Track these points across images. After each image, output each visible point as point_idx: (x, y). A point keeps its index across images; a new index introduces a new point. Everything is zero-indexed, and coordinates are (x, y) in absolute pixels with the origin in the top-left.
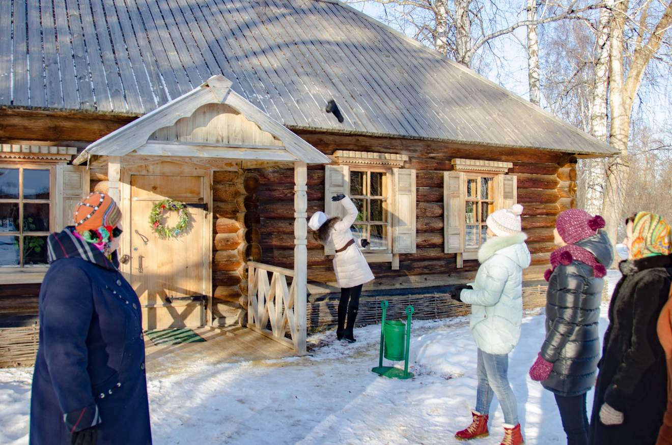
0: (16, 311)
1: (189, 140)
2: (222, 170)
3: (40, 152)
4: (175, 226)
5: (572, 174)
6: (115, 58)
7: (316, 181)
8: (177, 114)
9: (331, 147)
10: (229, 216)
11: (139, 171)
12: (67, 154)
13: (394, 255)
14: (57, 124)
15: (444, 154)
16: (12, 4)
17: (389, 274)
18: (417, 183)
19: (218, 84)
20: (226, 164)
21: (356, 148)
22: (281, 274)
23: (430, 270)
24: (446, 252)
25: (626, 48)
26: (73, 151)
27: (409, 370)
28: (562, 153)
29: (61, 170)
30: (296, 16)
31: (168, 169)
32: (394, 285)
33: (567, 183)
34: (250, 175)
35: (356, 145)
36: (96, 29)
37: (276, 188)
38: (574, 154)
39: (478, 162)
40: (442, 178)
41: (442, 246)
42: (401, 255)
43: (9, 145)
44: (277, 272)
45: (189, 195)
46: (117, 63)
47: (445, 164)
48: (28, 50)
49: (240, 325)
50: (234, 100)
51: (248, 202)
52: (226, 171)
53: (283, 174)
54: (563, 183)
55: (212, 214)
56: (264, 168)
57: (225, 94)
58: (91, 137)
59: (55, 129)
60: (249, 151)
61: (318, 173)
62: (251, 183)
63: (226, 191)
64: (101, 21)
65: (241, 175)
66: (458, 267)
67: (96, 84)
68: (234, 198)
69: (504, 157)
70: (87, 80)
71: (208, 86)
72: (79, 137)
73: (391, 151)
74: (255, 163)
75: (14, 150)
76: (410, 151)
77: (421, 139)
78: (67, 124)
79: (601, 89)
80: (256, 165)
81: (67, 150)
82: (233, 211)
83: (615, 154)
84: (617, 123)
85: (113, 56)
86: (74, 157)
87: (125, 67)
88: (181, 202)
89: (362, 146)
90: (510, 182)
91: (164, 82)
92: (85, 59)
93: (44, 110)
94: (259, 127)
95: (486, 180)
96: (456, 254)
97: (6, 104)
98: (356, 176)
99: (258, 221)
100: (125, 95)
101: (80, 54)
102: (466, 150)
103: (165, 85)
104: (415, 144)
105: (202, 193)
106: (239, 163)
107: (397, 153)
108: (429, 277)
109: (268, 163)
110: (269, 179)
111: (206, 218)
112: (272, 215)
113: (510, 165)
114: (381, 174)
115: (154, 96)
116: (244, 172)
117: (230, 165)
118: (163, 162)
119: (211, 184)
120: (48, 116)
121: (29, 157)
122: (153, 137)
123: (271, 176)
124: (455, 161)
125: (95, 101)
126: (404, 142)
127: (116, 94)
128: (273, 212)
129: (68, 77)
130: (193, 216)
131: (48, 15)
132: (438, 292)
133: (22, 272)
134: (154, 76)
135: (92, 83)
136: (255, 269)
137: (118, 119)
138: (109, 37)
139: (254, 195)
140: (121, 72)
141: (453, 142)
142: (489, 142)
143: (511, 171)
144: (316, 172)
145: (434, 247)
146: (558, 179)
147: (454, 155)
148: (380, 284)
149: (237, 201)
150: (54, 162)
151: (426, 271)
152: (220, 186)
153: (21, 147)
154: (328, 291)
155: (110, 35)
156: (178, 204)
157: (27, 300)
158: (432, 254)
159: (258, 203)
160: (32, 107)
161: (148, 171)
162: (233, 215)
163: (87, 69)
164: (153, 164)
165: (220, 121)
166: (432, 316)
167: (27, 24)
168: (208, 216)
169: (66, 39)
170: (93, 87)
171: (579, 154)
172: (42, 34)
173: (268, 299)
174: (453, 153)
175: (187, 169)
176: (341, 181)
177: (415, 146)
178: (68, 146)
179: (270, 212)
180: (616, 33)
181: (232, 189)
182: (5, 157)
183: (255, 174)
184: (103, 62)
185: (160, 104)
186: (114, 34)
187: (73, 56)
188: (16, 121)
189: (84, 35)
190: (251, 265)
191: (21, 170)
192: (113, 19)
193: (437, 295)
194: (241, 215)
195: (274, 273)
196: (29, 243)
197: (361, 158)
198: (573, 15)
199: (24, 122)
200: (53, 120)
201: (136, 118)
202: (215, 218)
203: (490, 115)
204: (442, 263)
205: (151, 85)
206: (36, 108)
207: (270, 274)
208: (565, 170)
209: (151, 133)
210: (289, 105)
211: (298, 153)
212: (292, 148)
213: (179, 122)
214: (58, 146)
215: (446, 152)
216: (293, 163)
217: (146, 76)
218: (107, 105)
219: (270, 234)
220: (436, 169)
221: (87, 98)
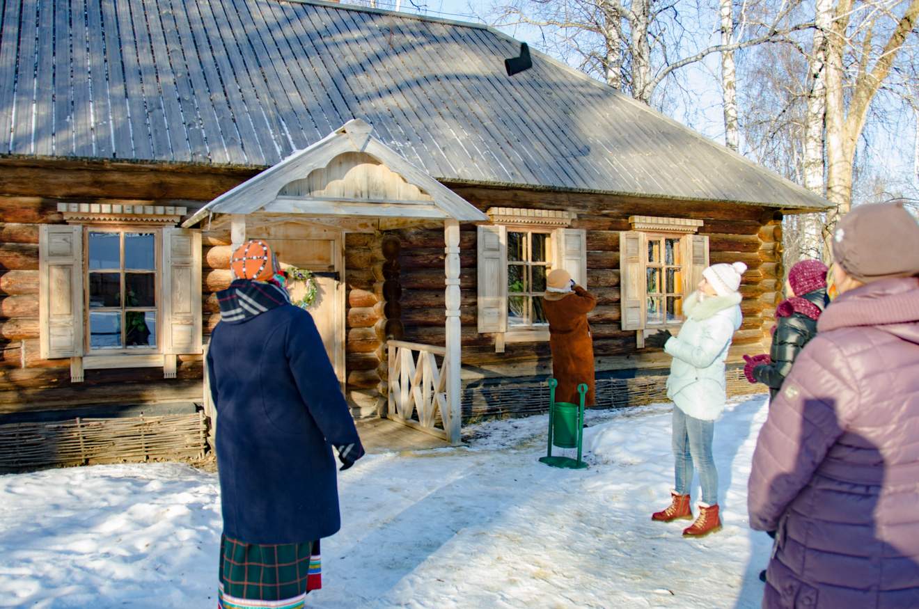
0: (118, 400)
1: (323, 196)
2: (356, 232)
3: (144, 213)
4: (301, 299)
5: (777, 234)
6: (228, 101)
8: (311, 164)
9: (484, 204)
10: (364, 287)
11: (258, 235)
12: (175, 215)
14: (163, 179)
15: (620, 211)
16: (104, 39)
18: (588, 246)
19: (356, 130)
20: (361, 225)
21: (514, 204)
22: (430, 352)
23: (605, 351)
24: (624, 328)
25: (845, 78)
26: (182, 211)
27: (583, 460)
28: (763, 207)
29: (168, 232)
30: (437, 45)
31: (292, 232)
33: (771, 244)
34: (389, 237)
35: (513, 201)
36: (202, 67)
37: (418, 253)
38: (779, 208)
39: (661, 220)
40: (618, 239)
41: (618, 322)
43: (109, 206)
44: (424, 350)
45: (317, 262)
46: (230, 107)
47: (620, 223)
48: (126, 94)
49: (378, 416)
50: (373, 148)
51: (386, 269)
52: (360, 234)
53: (427, 235)
54: (765, 245)
55: (344, 284)
56: (405, 229)
57: (364, 141)
58: (203, 195)
59: (161, 185)
60: (393, 207)
61: (469, 234)
62: (391, 247)
63: (360, 257)
64: (207, 56)
65: (378, 238)
66: (638, 347)
67: (208, 132)
68: (370, 265)
69: (692, 214)
70: (197, 127)
71: (344, 132)
72: (188, 195)
73: (556, 207)
74: (396, 222)
75: (114, 211)
76: (578, 207)
77: (591, 193)
78: (174, 180)
79: (815, 128)
80: (397, 224)
81: (175, 210)
82: (369, 281)
83: (829, 208)
84: (835, 171)
85: (224, 98)
86: (183, 219)
87: (239, 110)
88: (309, 270)
89: (521, 202)
90: (701, 244)
91: (286, 129)
92: (193, 103)
93: (150, 163)
94: (403, 179)
95: (670, 242)
96: (635, 331)
97: (108, 157)
98: (514, 241)
99: (399, 293)
100: (242, 144)
101: (187, 97)
102: (648, 206)
103: (287, 132)
104: (584, 199)
105: (332, 261)
106: (376, 221)
107: (563, 210)
108: (603, 359)
109: (411, 222)
110: (411, 243)
111: (337, 288)
112: (416, 285)
113: (701, 223)
114: (544, 236)
115: (276, 145)
116: (382, 234)
117: (366, 226)
118: (287, 223)
119: (342, 249)
120: (152, 170)
121: (129, 220)
122: (283, 192)
123: (413, 238)
124: (633, 219)
125: (208, 151)
126: (571, 196)
127: (231, 143)
128: (416, 281)
129: (175, 125)
130: (322, 287)
131: (145, 50)
132: (614, 378)
133: (125, 354)
134: (274, 121)
135: (203, 131)
136: (397, 349)
137: (233, 172)
138: (218, 77)
139: (394, 261)
140: (236, 117)
141: (630, 196)
142: (675, 194)
143: (701, 230)
144: (468, 229)
145: (609, 324)
146: (760, 240)
147: (631, 211)
149: (373, 270)
150: (160, 225)
151: (600, 350)
152: (353, 252)
153: (122, 207)
154: (481, 376)
156: (305, 273)
157: (130, 387)
158: (607, 332)
159: (399, 271)
160: (137, 160)
161: (269, 234)
162: (369, 285)
163: (196, 115)
164: (275, 226)
165: (357, 175)
166: (608, 405)
167: (122, 63)
168: (340, 287)
169: (167, 79)
170: (204, 136)
171: (785, 209)
172: (140, 74)
173: (412, 384)
174: (630, 209)
175: (314, 232)
176: (497, 244)
177: (585, 201)
178: (175, 205)
179: (414, 281)
180: (833, 58)
181: (368, 255)
182: (105, 220)
183: (395, 236)
184: (213, 106)
185: (284, 155)
186: (224, 72)
187: (179, 99)
188: (116, 177)
189: (189, 75)
190: (392, 345)
191: (122, 234)
192: (220, 54)
193: (613, 380)
194: (379, 286)
195: (421, 352)
196: (132, 320)
197: (520, 216)
198: (775, 38)
199: (124, 178)
200: (159, 175)
201: (257, 171)
202: (348, 290)
203: (675, 161)
204: (619, 342)
205: (271, 133)
206: (142, 162)
207: (415, 354)
208: (769, 227)
209: (281, 187)
210: (434, 153)
211: (449, 208)
212: (442, 203)
213: (312, 174)
214: (165, 205)
215: (622, 208)
216: (442, 221)
217: (265, 121)
218: (223, 157)
219: (412, 308)
220: (610, 229)
221: (199, 149)
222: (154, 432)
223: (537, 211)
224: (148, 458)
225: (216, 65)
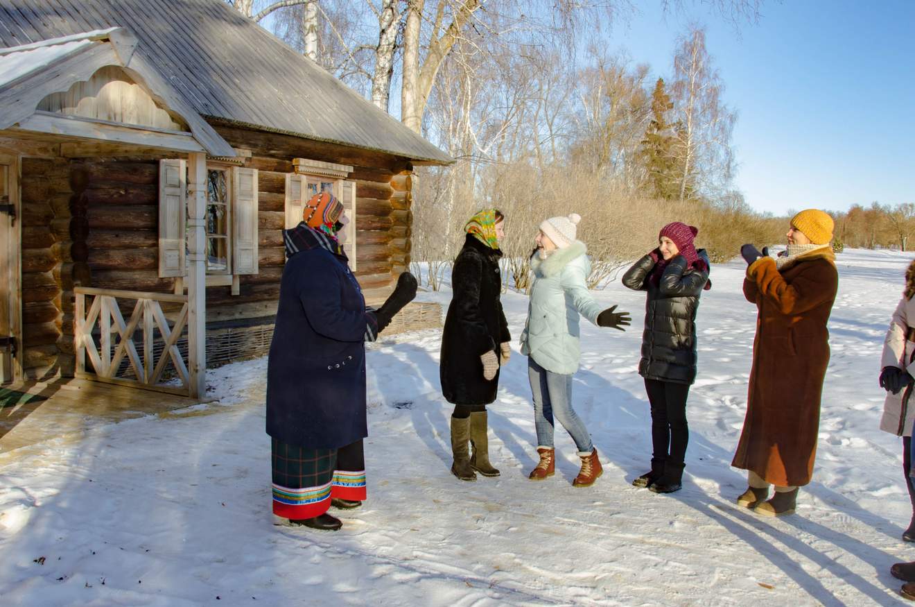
2: (33, 157)
5: (408, 184)
7: (147, 179)
10: (41, 223)
13: (234, 277)
15: (284, 152)
17: (227, 301)
18: (258, 187)
20: (40, 149)
23: (269, 295)
28: (396, 156)
32: (233, 314)
33: (403, 193)
34: (77, 165)
38: (412, 160)
40: (283, 181)
42: (241, 276)
44: (147, 298)
47: (285, 164)
52: (36, 159)
54: (397, 193)
55: (20, 220)
61: (149, 168)
62: (79, 178)
63: (36, 187)
68: (47, 198)
69: (342, 160)
73: (231, 143)
76: (252, 145)
82: (46, 217)
90: (349, 190)
99: (86, 232)
102: (308, 148)
104: (255, 137)
105: (6, 190)
106: (57, 147)
107: (237, 147)
111: (13, 225)
113: (351, 169)
114: (223, 173)
116: (68, 162)
117: (46, 150)
119: (18, 177)
124: (298, 161)
126: (244, 133)
143: (351, 176)
145: (273, 267)
146: (392, 189)
147: (294, 153)
148: (219, 313)
149: (50, 204)
151: (266, 296)
152: (28, 181)
159: (86, 207)
162: (46, 222)
168: (16, 222)
174: (296, 151)
176: (177, 180)
177: (256, 139)
183: (84, 166)
190: (79, 292)
195: (140, 300)
202: (24, 226)
208: (400, 177)
215: (287, 149)
219: (92, 250)
220: (275, 170)
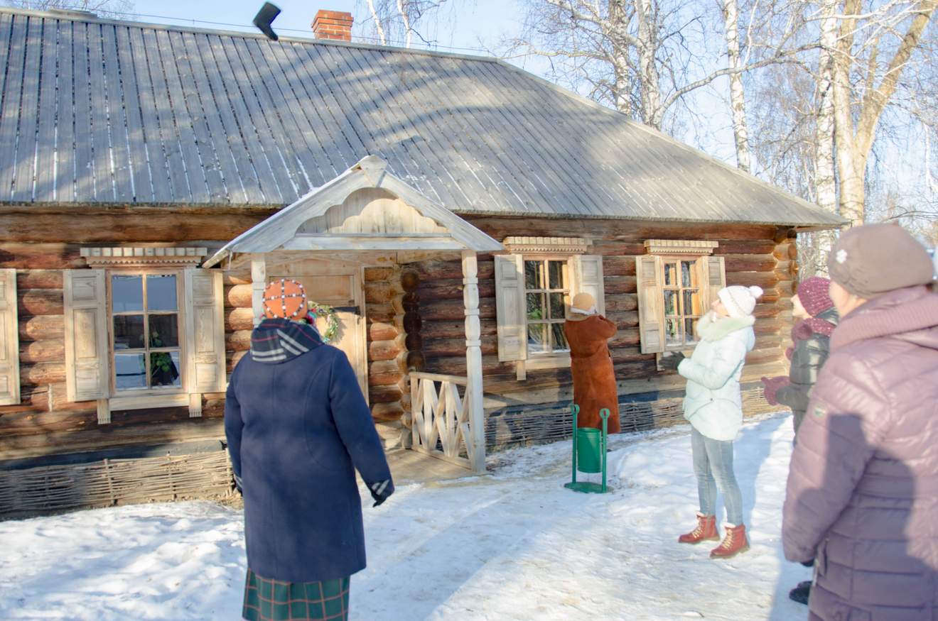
0: (145, 440)
1: (341, 232)
2: (374, 266)
3: (165, 255)
5: (792, 252)
6: (244, 142)
7: (483, 274)
8: (328, 201)
9: (500, 234)
10: (384, 320)
11: (278, 272)
12: (196, 256)
14: (184, 222)
15: (635, 235)
16: (122, 86)
18: (604, 272)
19: (371, 166)
20: (379, 259)
21: (529, 233)
22: (452, 383)
23: (625, 375)
24: (643, 351)
25: (853, 95)
26: (203, 252)
27: (607, 484)
28: (778, 226)
29: (190, 273)
30: (448, 80)
31: (312, 268)
33: (786, 263)
34: (407, 270)
35: (529, 230)
36: (218, 110)
37: (437, 284)
38: (793, 227)
39: (676, 243)
40: (634, 264)
41: (638, 345)
43: (131, 249)
44: (446, 381)
45: (337, 297)
46: (246, 148)
47: (636, 247)
48: (145, 139)
49: (403, 447)
50: (389, 183)
51: (407, 303)
52: (378, 268)
53: (445, 267)
54: (781, 263)
55: (365, 318)
56: (423, 262)
57: (379, 176)
58: (223, 235)
59: (182, 227)
60: (410, 241)
61: (486, 265)
62: (410, 279)
63: (379, 290)
64: (222, 99)
65: (397, 271)
67: (226, 173)
68: (390, 298)
69: (707, 236)
70: (215, 169)
71: (360, 168)
72: (208, 236)
73: (572, 234)
74: (413, 255)
75: (136, 254)
76: (593, 233)
77: (606, 219)
78: (194, 221)
79: (825, 146)
80: (415, 257)
81: (196, 251)
82: (389, 314)
83: (843, 224)
84: (847, 187)
85: (240, 139)
86: (204, 259)
87: (256, 151)
88: (329, 305)
89: (536, 230)
90: (716, 265)
91: (302, 167)
92: (210, 145)
93: (170, 206)
94: (419, 212)
95: (687, 265)
96: (655, 354)
97: (128, 201)
98: (531, 269)
99: (418, 325)
100: (260, 184)
101: (204, 140)
102: (662, 229)
103: (304, 170)
104: (599, 225)
105: (352, 295)
106: (394, 255)
107: (578, 237)
108: (625, 383)
109: (429, 255)
110: (429, 275)
111: (358, 323)
112: (435, 316)
113: (716, 244)
114: (561, 263)
115: (293, 183)
116: (401, 267)
117: (384, 260)
118: (306, 260)
119: (362, 284)
120: (172, 213)
121: (151, 262)
122: (301, 230)
123: (431, 270)
124: (648, 243)
125: (226, 192)
126: (586, 223)
127: (249, 183)
128: (436, 313)
129: (193, 167)
130: (343, 321)
131: (162, 96)
132: (636, 401)
133: (150, 394)
134: (291, 161)
135: (221, 172)
136: (419, 380)
137: (252, 212)
138: (234, 118)
139: (414, 294)
140: (253, 158)
141: (644, 220)
142: (688, 217)
143: (716, 252)
144: (486, 259)
145: (629, 347)
146: (775, 259)
147: (647, 236)
148: (567, 393)
149: (393, 303)
150: (181, 266)
152: (373, 286)
153: (144, 250)
154: (504, 404)
155: (235, 116)
156: (325, 308)
157: (157, 427)
158: (627, 356)
159: (418, 303)
160: (157, 204)
161: (288, 271)
162: (390, 318)
163: (214, 157)
164: (295, 263)
165: (374, 210)
166: (631, 428)
167: (140, 108)
168: (361, 321)
169: (184, 123)
170: (222, 177)
171: (800, 227)
172: (158, 118)
173: (436, 415)
174: (646, 233)
175: (333, 268)
176: (514, 273)
177: (599, 227)
178: (196, 246)
179: (433, 313)
180: (840, 76)
181: (387, 289)
182: (127, 263)
183: (414, 270)
184: (230, 147)
185: (301, 193)
186: (239, 114)
187: (196, 142)
188: (137, 220)
189: (205, 118)
190: (414, 376)
191: (144, 277)
192: (236, 96)
193: (635, 404)
194: (399, 318)
195: (443, 383)
196: (156, 361)
197: (536, 245)
198: (782, 59)
199: (145, 222)
200: (179, 216)
201: (274, 211)
202: (369, 323)
203: (687, 184)
204: (639, 365)
205: (288, 171)
206: (162, 205)
207: (438, 385)
208: (784, 246)
209: (299, 225)
210: (449, 186)
211: (465, 240)
212: (460, 236)
213: (330, 210)
214: (185, 247)
215: (637, 233)
216: (460, 252)
217: (281, 161)
218: (241, 197)
219: (432, 340)
220: (625, 254)
221: (217, 190)
222: (181, 471)
223: (553, 239)
224: (175, 496)
225: (232, 107)
